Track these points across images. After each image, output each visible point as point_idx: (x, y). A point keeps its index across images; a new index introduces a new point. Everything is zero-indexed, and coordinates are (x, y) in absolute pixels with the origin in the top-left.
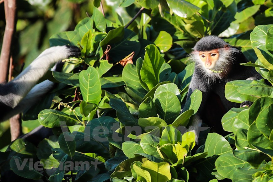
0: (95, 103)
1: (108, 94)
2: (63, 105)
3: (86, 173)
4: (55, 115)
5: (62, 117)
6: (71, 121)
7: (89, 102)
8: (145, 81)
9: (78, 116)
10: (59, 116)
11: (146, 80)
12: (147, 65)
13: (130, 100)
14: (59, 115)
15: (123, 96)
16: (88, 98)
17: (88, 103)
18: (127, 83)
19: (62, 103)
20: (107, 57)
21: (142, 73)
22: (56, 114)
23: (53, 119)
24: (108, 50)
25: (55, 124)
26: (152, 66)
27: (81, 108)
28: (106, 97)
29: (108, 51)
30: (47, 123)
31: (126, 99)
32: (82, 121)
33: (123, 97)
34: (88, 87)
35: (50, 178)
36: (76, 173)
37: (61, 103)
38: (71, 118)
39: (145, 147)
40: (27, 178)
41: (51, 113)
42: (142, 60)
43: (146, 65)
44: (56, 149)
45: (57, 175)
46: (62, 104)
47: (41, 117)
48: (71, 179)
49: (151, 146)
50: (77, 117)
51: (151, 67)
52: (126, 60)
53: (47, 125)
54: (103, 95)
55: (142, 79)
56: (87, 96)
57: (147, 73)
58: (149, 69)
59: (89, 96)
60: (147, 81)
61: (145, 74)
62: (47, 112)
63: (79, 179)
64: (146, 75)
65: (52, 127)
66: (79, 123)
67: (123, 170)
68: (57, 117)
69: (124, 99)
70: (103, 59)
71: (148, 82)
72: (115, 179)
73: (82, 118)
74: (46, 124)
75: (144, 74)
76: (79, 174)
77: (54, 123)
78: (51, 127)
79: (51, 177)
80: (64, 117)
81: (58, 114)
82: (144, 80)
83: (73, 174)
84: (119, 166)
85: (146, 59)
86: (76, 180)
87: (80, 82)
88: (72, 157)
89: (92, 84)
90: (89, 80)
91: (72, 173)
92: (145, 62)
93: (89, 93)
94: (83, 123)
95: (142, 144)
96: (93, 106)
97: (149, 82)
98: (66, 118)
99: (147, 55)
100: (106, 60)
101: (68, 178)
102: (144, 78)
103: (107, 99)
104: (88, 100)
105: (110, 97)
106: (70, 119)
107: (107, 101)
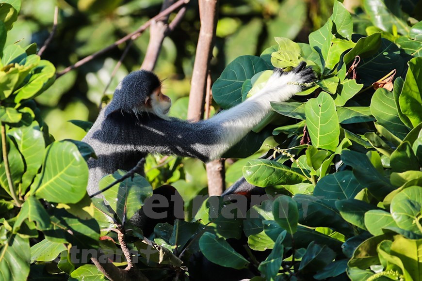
0: (329, 149)
1: (350, 134)
2: (280, 152)
3: (315, 259)
4: (269, 168)
5: (280, 170)
6: (294, 176)
7: (321, 148)
8: (406, 113)
9: (304, 170)
10: (274, 169)
11: (408, 113)
12: (410, 89)
13: (383, 144)
14: (275, 167)
15: (371, 138)
16: (319, 141)
17: (319, 149)
18: (379, 119)
19: (279, 148)
20: (354, 75)
21: (402, 100)
22: (271, 166)
23: (266, 173)
24: (355, 63)
25: (270, 182)
26: (418, 91)
27: (307, 157)
28: (346, 139)
29: (356, 65)
30: (256, 179)
31: (376, 142)
32: (310, 177)
33: (372, 140)
34: (320, 125)
35: (260, 266)
36: (300, 259)
37: (277, 149)
38: (292, 172)
39: (400, 219)
40: (225, 266)
41: (262, 164)
42: (403, 80)
43: (408, 89)
44: (269, 221)
45: (270, 263)
46: (279, 150)
47: (247, 171)
48: (292, 268)
49: (409, 217)
50: (302, 171)
51: (417, 93)
52: (383, 82)
53: (257, 182)
54: (341, 137)
55: (401, 110)
56: (318, 139)
57: (409, 100)
58: (412, 95)
59: (320, 139)
60: (410, 113)
61: (407, 103)
62: (256, 164)
63: (304, 269)
64: (409, 104)
65: (264, 185)
66: (306, 179)
67: (367, 255)
68: (272, 171)
69: (373, 142)
70: (347, 79)
71: (411, 115)
72: (354, 269)
73: (310, 172)
74: (255, 182)
75: (405, 102)
76: (305, 260)
77: (267, 180)
78: (262, 187)
79: (262, 265)
80: (282, 171)
81: (273, 167)
82: (405, 111)
83: (296, 260)
84: (358, 248)
85: (408, 80)
86: (300, 269)
87: (307, 118)
88: (294, 235)
89: (325, 120)
90: (320, 113)
91: (293, 259)
92: (408, 84)
93: (320, 134)
94: (312, 180)
95: (395, 215)
96: (327, 153)
97: (413, 115)
98: (286, 172)
99: (411, 73)
100: (352, 79)
101: (288, 266)
102: (405, 108)
103: (347, 143)
104: (319, 144)
105: (352, 139)
106: (292, 174)
107: (348, 146)
